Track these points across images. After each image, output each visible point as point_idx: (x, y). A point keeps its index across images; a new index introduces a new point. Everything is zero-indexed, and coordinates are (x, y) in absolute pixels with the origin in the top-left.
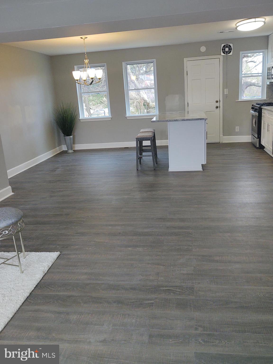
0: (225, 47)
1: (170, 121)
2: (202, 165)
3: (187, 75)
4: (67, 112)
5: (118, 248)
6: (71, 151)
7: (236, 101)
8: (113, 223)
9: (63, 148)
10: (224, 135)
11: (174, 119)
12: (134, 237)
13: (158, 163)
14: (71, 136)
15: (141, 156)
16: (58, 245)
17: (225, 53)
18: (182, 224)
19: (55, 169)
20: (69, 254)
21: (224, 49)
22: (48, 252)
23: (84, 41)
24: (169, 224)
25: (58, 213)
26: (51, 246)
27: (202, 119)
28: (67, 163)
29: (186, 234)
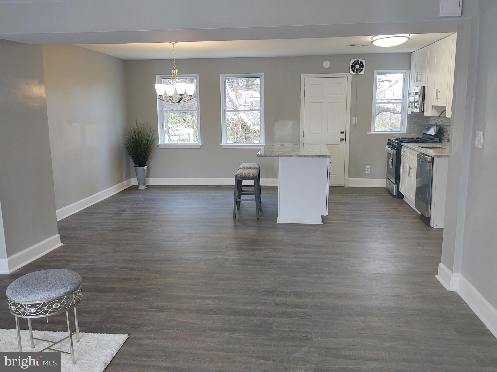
0: (355, 64)
1: (282, 156)
2: (322, 216)
3: (304, 96)
4: (141, 135)
5: (209, 333)
6: (144, 186)
7: (367, 133)
8: (202, 295)
9: (133, 183)
10: (349, 177)
11: (287, 154)
12: (232, 317)
13: (262, 210)
14: (145, 167)
15: (240, 200)
16: (126, 324)
17: (355, 71)
18: (297, 301)
19: (121, 212)
20: (140, 338)
21: (353, 66)
22: (111, 334)
23: (173, 46)
24: (279, 299)
25: (125, 277)
26: (115, 325)
27: (325, 156)
28: (137, 204)
29: (303, 315)
